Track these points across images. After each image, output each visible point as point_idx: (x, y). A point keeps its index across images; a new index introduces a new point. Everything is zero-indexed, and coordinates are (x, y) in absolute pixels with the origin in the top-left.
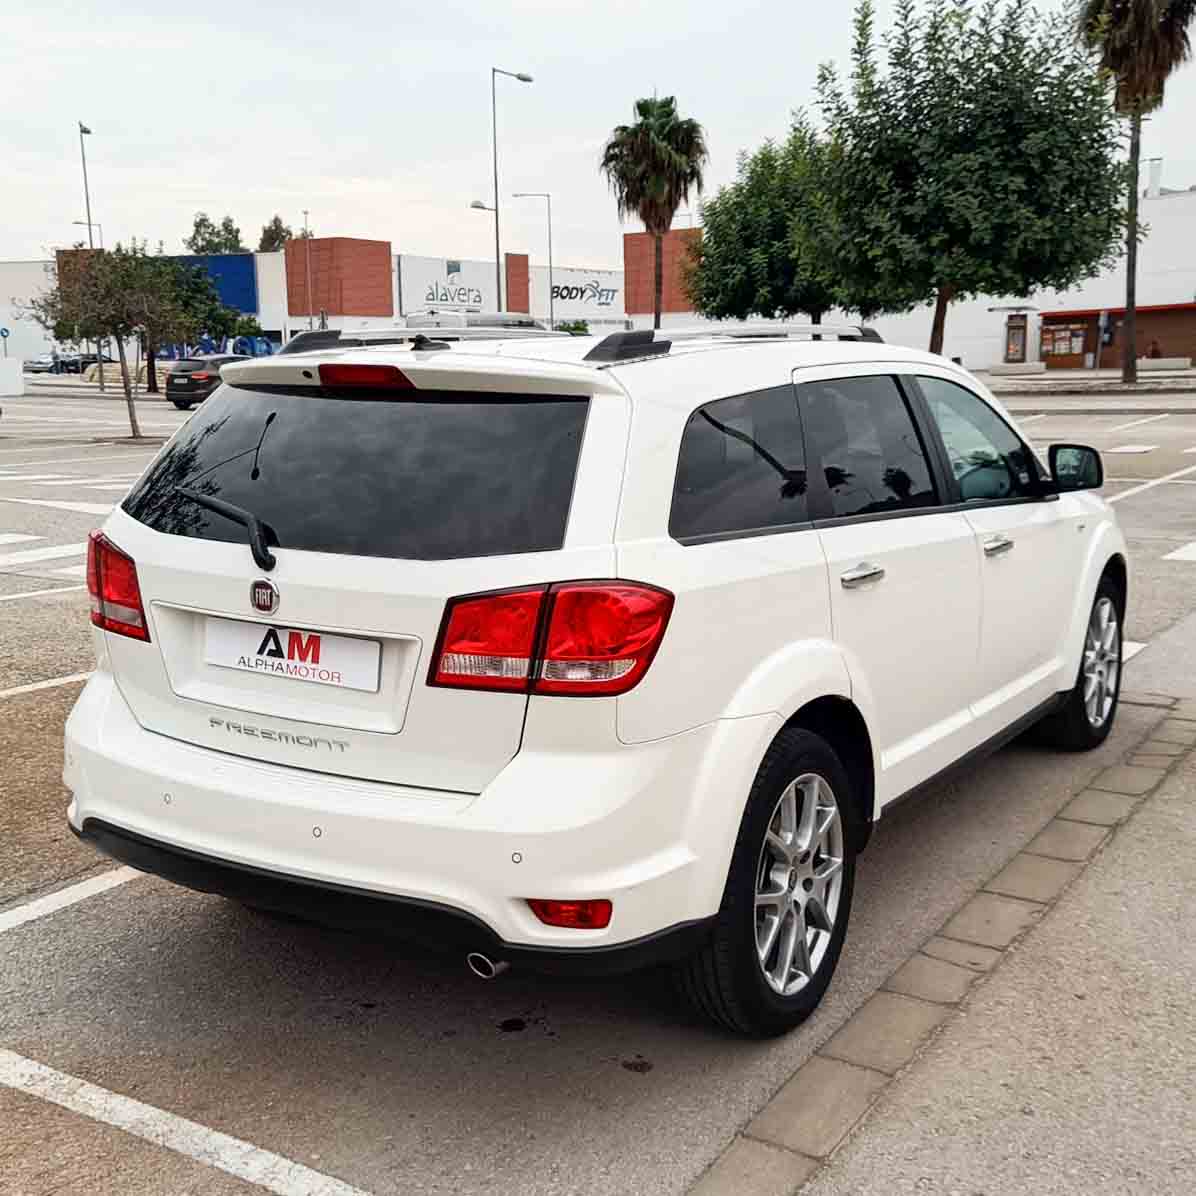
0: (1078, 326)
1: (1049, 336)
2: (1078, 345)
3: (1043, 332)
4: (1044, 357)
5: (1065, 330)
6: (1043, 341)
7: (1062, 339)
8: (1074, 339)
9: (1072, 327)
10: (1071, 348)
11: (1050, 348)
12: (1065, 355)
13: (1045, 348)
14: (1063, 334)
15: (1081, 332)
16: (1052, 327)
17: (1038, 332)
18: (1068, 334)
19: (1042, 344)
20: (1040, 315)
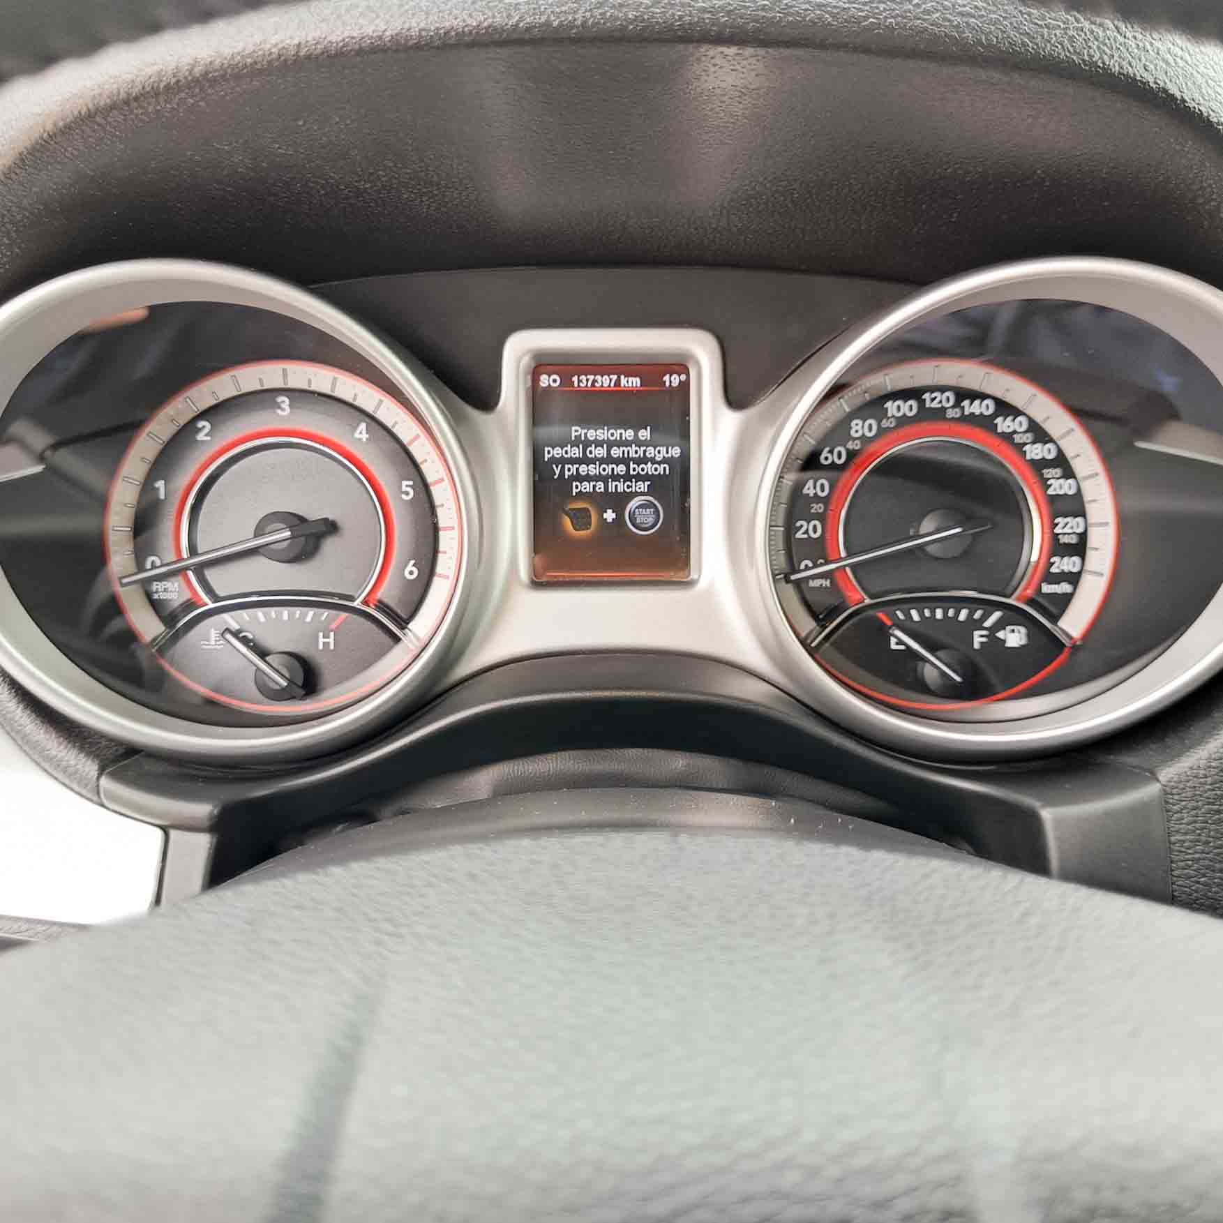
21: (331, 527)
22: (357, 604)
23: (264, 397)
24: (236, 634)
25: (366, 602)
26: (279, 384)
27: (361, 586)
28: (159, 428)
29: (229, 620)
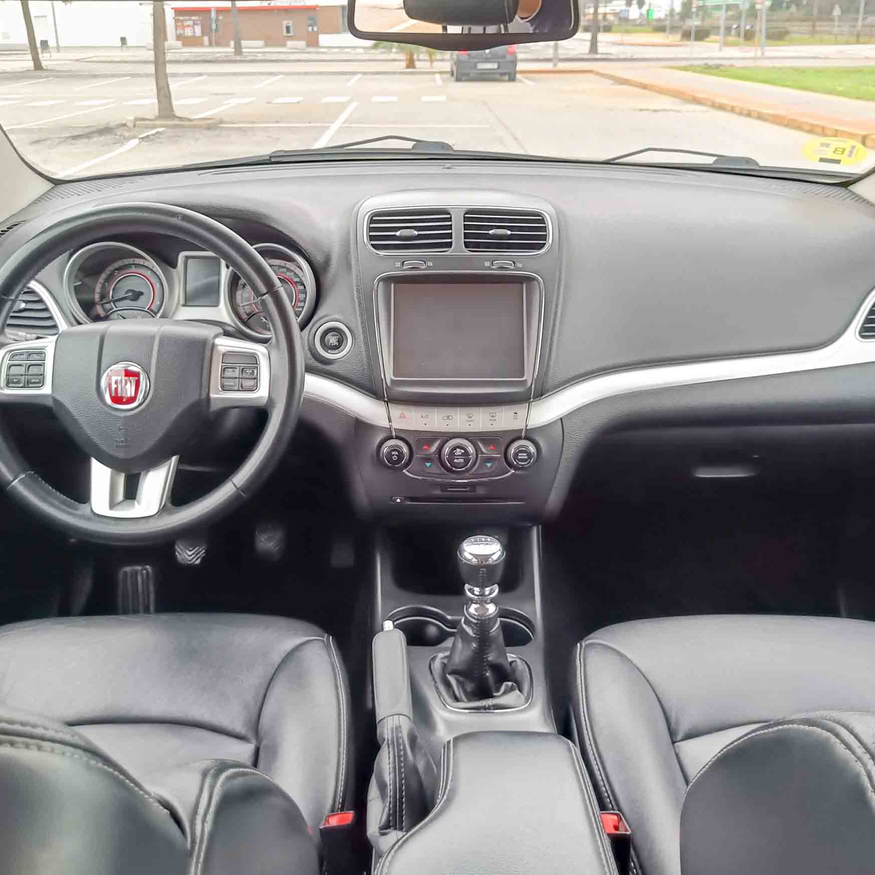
0: (197, 18)
1: (179, 24)
2: (198, 30)
3: (176, 21)
4: (179, 37)
5: (190, 20)
6: (176, 27)
7: (188, 26)
8: (195, 27)
9: (193, 18)
10: (194, 32)
11: (182, 32)
12: (191, 37)
13: (178, 32)
14: (189, 23)
15: (199, 22)
16: (181, 18)
17: (173, 21)
18: (191, 23)
19: (176, 29)
20: (172, 9)
21: (141, 293)
22: (146, 310)
23: (129, 266)
24: (121, 316)
25: (148, 309)
26: (132, 262)
27: (147, 306)
28: (107, 272)
29: (119, 312)
